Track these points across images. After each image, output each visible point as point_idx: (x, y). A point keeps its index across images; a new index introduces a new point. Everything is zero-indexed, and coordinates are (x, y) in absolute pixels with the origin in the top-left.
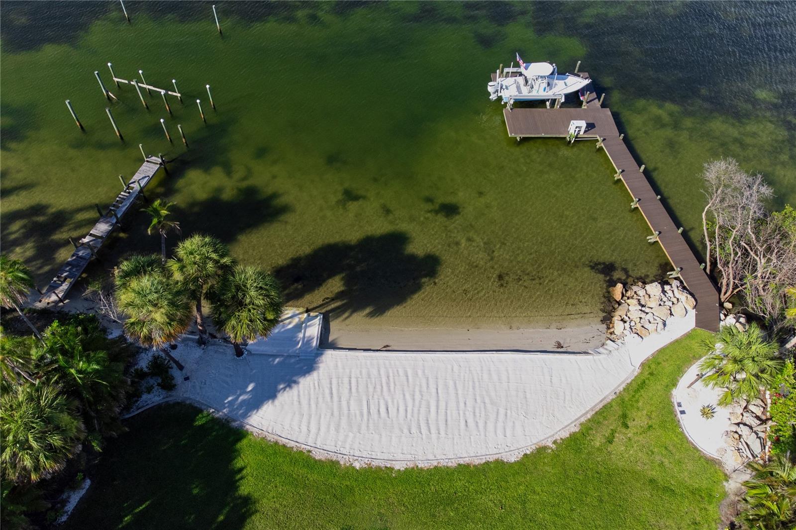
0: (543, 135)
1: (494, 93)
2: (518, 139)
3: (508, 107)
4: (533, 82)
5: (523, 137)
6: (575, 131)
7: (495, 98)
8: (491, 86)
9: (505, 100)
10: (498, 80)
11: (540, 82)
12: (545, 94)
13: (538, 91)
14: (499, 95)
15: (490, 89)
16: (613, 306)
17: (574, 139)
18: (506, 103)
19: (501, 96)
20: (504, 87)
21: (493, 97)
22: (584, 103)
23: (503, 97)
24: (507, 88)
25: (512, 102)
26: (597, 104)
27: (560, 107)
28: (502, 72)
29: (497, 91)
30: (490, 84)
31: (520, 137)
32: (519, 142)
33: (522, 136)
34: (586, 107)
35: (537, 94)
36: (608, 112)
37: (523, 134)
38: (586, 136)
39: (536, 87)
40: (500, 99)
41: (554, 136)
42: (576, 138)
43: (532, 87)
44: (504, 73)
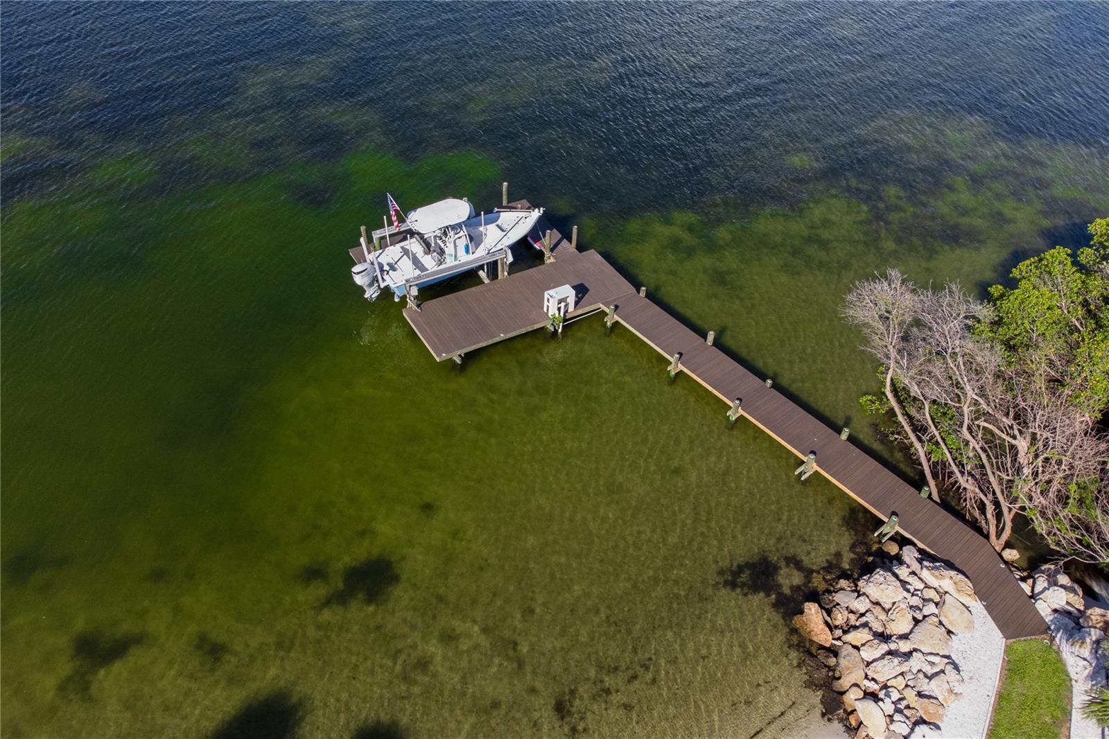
0: (502, 336)
1: (371, 285)
2: (458, 361)
3: (411, 304)
4: (439, 242)
5: (465, 354)
6: (559, 309)
7: (376, 295)
8: (359, 273)
9: (398, 293)
10: (370, 257)
11: (452, 240)
12: (471, 257)
13: (456, 256)
14: (382, 287)
15: (359, 280)
16: (826, 666)
17: (561, 324)
18: (403, 298)
19: (387, 288)
20: (386, 268)
21: (371, 293)
22: (547, 254)
23: (393, 286)
24: (392, 267)
25: (415, 292)
26: (569, 247)
27: (508, 274)
28: (370, 240)
29: (375, 279)
30: (355, 269)
31: (460, 356)
32: (461, 365)
33: (463, 352)
34: (552, 260)
35: (457, 262)
36: (593, 256)
37: (464, 347)
38: (580, 312)
39: (449, 250)
40: (387, 293)
41: (523, 331)
42: (565, 320)
43: (442, 252)
44: (375, 241)
